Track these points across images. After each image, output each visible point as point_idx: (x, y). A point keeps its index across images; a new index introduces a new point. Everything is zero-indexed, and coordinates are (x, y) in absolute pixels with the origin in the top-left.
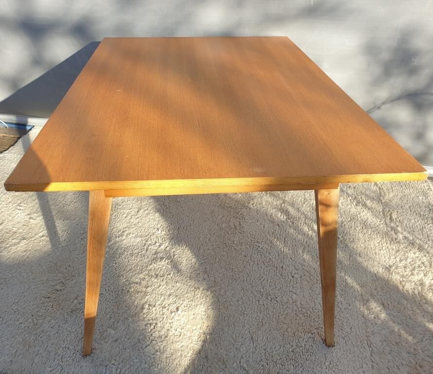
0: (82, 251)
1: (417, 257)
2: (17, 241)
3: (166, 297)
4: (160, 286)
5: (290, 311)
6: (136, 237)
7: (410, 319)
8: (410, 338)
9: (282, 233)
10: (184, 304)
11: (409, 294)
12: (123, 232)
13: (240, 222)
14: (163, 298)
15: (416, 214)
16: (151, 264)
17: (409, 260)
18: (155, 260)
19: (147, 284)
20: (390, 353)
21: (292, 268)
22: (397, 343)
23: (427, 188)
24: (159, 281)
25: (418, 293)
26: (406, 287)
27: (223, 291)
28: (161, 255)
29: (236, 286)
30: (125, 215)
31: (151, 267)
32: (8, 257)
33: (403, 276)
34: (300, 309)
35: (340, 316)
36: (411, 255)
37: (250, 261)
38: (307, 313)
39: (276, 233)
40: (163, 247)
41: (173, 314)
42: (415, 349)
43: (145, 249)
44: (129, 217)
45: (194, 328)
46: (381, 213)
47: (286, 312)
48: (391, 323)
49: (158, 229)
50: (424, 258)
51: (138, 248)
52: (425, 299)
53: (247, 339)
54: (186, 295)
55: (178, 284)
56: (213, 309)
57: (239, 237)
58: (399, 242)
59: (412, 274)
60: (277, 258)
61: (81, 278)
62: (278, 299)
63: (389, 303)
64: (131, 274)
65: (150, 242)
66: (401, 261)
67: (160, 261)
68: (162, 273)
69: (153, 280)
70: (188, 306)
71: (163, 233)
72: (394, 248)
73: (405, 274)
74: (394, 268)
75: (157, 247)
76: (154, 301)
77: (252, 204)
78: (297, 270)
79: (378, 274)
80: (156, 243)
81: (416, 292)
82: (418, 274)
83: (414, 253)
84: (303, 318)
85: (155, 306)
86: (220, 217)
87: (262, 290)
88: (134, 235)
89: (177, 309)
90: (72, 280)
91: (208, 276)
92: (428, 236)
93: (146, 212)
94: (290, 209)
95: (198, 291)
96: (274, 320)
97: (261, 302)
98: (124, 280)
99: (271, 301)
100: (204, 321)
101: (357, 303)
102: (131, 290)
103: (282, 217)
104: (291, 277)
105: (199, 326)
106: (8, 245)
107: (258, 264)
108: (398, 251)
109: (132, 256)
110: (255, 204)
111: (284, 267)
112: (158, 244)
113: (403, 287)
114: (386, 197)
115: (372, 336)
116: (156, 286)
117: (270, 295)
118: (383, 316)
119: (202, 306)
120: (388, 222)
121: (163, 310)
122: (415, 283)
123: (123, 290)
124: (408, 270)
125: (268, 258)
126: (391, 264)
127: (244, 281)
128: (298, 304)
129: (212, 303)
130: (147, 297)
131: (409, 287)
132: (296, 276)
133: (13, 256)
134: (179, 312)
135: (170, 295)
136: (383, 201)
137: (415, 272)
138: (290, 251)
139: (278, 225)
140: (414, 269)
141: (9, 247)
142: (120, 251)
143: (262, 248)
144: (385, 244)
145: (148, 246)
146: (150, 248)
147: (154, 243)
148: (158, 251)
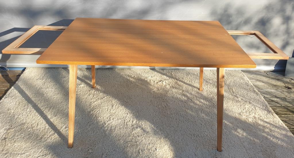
0: (93, 132)
1: (249, 107)
2: (53, 133)
3: (148, 145)
4: (142, 140)
5: (207, 140)
6: (118, 119)
7: (256, 133)
8: (258, 141)
9: (188, 106)
10: (158, 146)
11: (251, 123)
12: (110, 118)
13: (167, 104)
14: (146, 146)
15: (242, 88)
16: (133, 131)
17: (247, 109)
18: (133, 129)
19: (135, 141)
20: (253, 148)
21: (199, 121)
22: (254, 144)
23: (243, 76)
24: (141, 138)
25: (255, 122)
26: (249, 120)
27: (173, 137)
28: (136, 126)
29: (178, 133)
30: (106, 110)
31: (133, 132)
32: (52, 142)
33: (247, 116)
34: (211, 138)
35: (228, 138)
36: (247, 106)
37: (179, 121)
38: (214, 139)
39: (186, 106)
40: (134, 122)
41: (155, 152)
42: (261, 145)
43: (126, 125)
44: (109, 111)
45: (168, 156)
46: (228, 90)
47: (205, 140)
48: (249, 137)
49: (127, 114)
50: (252, 107)
51: (122, 125)
52: (258, 124)
53: (194, 155)
54: (157, 142)
55: (150, 138)
56: (172, 146)
57: (170, 111)
58: (240, 102)
59: (250, 114)
60: (191, 118)
61: (99, 144)
62: (200, 136)
63: (245, 128)
64: (125, 138)
65: (127, 121)
66: (243, 110)
67: (137, 129)
68: (140, 134)
69: (137, 138)
70: (160, 147)
71: (131, 115)
72: (239, 104)
73: (247, 115)
74: (242, 113)
75: (131, 123)
76: (143, 148)
77: (169, 94)
78: (202, 121)
79: (236, 117)
80: (130, 121)
81: (254, 121)
82: (252, 114)
83: (248, 105)
84: (213, 142)
85: (144, 150)
86: (156, 103)
87: (191, 133)
88: (116, 119)
89: (156, 149)
90: (95, 146)
91: (163, 132)
92: (251, 97)
93: (117, 106)
94: (187, 94)
95: (161, 139)
96: (201, 145)
97: (193, 138)
98: (123, 141)
99: (197, 137)
100: (171, 152)
101: (233, 131)
102: (129, 145)
103: (185, 98)
104: (201, 125)
105: (169, 155)
106: (49, 136)
107: (184, 122)
108: (241, 105)
109: (121, 129)
110: (170, 94)
111: (196, 121)
112: (131, 121)
113: (248, 120)
114: (227, 82)
115: (244, 143)
116: (141, 141)
117: (195, 134)
118: (245, 134)
119: (167, 146)
120: (232, 94)
121: (149, 151)
122: (252, 118)
123: (125, 146)
124: (248, 113)
125: (187, 119)
126: (240, 112)
127: (181, 131)
128: (209, 136)
129: (171, 143)
130: (139, 147)
131: (250, 120)
132: (203, 124)
133: (55, 141)
134: (158, 150)
135: (149, 144)
136: (227, 84)
137: (251, 113)
138: (196, 113)
139: (185, 102)
140: (250, 112)
141: (50, 136)
142: (113, 128)
143: (182, 114)
144: (235, 104)
145: (127, 123)
146: (128, 123)
147: (129, 121)
148: (133, 124)
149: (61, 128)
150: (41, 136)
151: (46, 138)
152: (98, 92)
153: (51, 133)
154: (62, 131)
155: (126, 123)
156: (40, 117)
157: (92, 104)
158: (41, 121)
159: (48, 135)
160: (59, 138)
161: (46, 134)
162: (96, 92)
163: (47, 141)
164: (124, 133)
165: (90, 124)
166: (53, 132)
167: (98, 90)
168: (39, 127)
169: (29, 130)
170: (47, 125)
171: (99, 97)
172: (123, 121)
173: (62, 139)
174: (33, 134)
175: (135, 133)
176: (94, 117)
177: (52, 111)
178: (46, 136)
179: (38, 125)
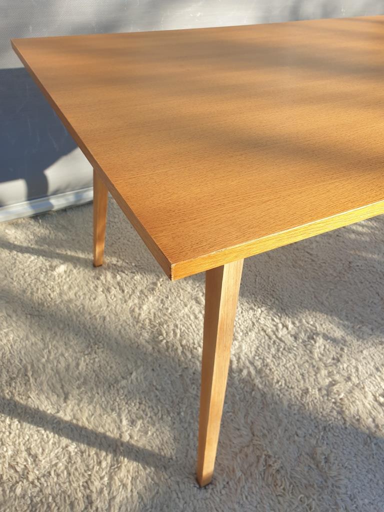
6: (245, 334)
16: (311, 352)
18: (307, 345)
19: (343, 376)
28: (304, 334)
31: (316, 355)
32: (135, 494)
40: (290, 325)
43: (278, 341)
49: (252, 309)
51: (269, 345)
55: (364, 353)
65: (270, 330)
67: (315, 342)
69: (341, 367)
71: (263, 309)
75: (285, 329)
76: (377, 387)
80: (276, 326)
88: (241, 334)
106: (106, 479)
112: (281, 326)
116: (354, 370)
133: (140, 487)
141: (111, 478)
145: (275, 334)
146: (280, 336)
147: (274, 328)
148: (293, 333)
149: (119, 428)
150: (80, 495)
151: (106, 492)
152: (123, 275)
153: (104, 464)
154: (131, 437)
155: (274, 337)
156: (16, 421)
157: (140, 314)
158: (36, 437)
159: (102, 478)
160: (145, 469)
161: (90, 475)
162: (119, 278)
163: (118, 500)
164: (296, 366)
165: (190, 377)
166: (107, 460)
167: (116, 269)
168: (44, 463)
169: (19, 491)
170: (65, 441)
171: (139, 288)
172: (262, 333)
173: (156, 467)
174: (47, 499)
175: (320, 355)
176: (179, 351)
177: (41, 384)
178: (97, 484)
179: (35, 457)
